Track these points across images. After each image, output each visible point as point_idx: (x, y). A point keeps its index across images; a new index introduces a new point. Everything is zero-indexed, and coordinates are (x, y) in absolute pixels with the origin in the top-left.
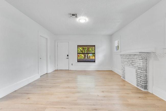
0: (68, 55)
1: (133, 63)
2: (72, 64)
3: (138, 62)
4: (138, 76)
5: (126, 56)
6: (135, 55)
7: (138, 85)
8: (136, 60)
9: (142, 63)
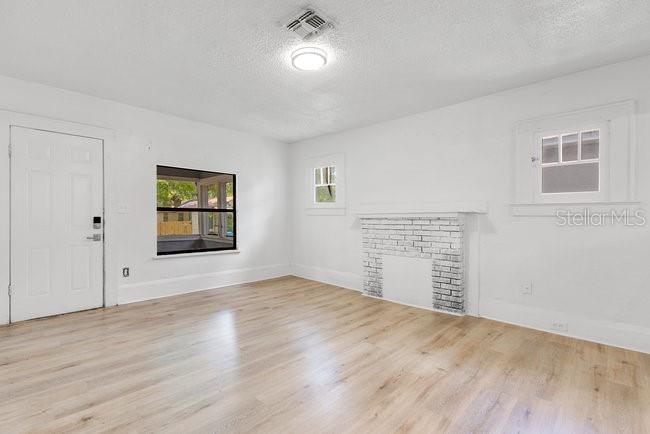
0: (97, 220)
1: (421, 244)
2: (126, 272)
3: (443, 239)
4: (441, 280)
5: (393, 222)
6: (439, 219)
7: (437, 306)
8: (434, 233)
9: (457, 241)
